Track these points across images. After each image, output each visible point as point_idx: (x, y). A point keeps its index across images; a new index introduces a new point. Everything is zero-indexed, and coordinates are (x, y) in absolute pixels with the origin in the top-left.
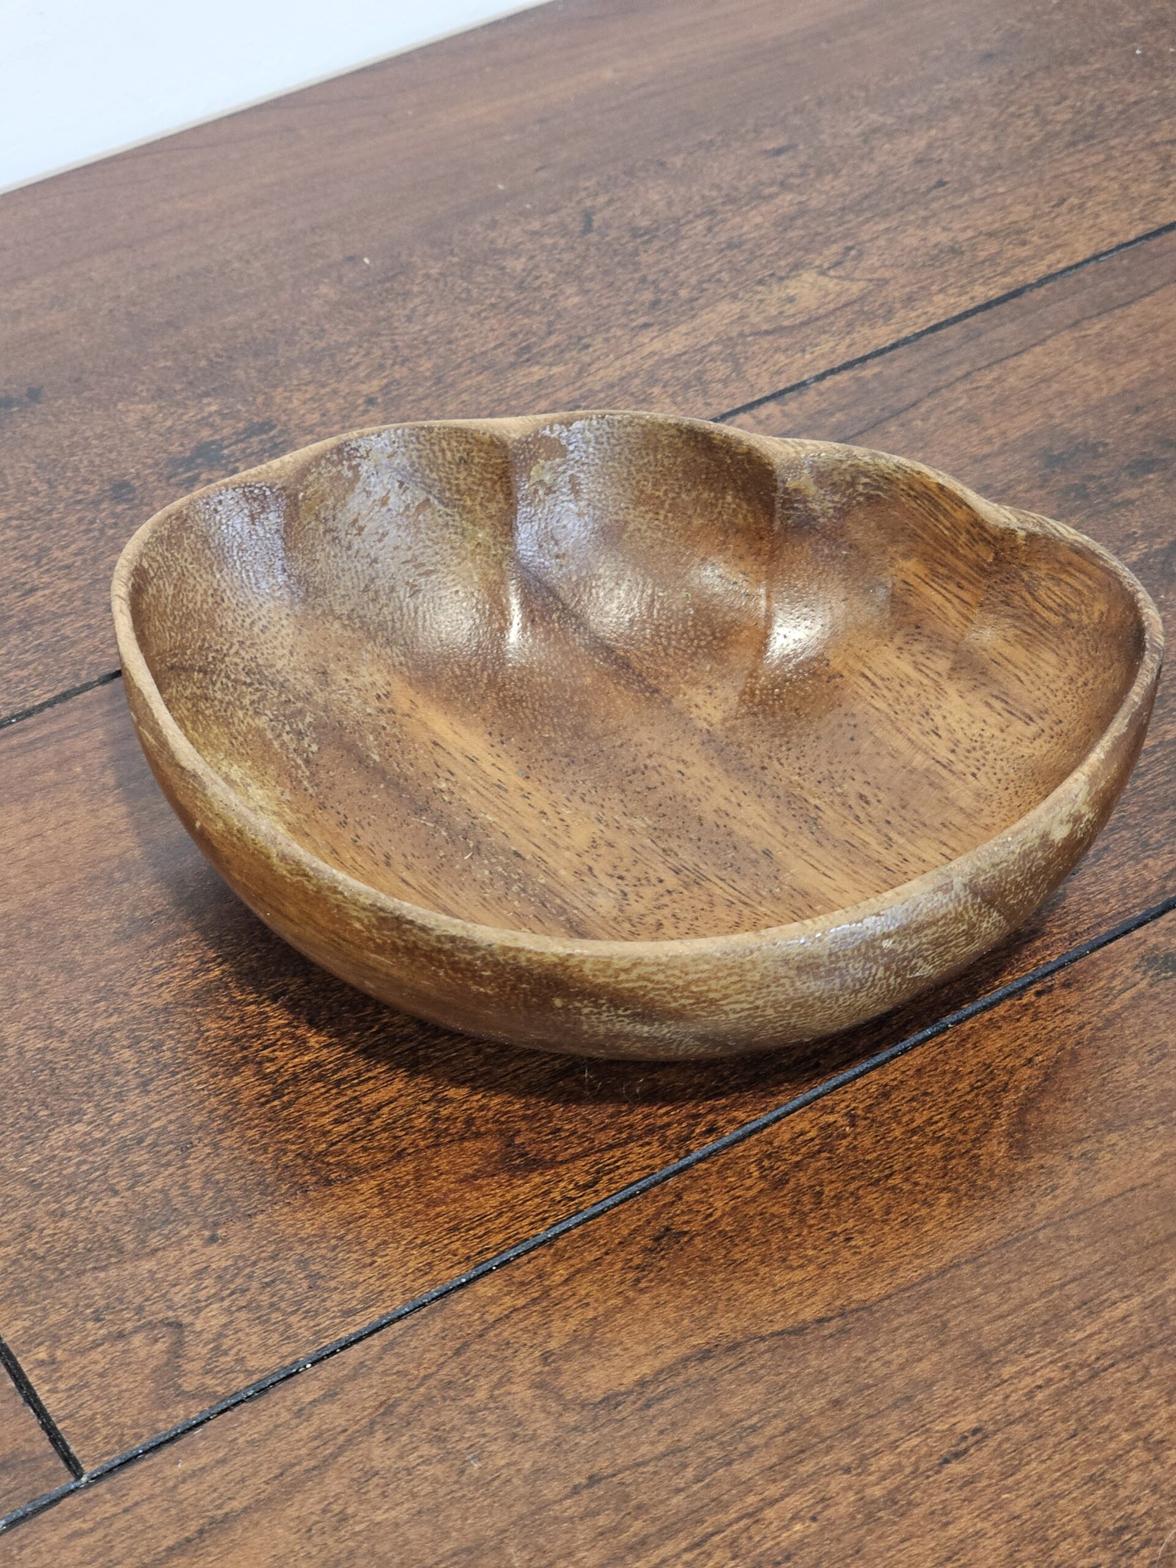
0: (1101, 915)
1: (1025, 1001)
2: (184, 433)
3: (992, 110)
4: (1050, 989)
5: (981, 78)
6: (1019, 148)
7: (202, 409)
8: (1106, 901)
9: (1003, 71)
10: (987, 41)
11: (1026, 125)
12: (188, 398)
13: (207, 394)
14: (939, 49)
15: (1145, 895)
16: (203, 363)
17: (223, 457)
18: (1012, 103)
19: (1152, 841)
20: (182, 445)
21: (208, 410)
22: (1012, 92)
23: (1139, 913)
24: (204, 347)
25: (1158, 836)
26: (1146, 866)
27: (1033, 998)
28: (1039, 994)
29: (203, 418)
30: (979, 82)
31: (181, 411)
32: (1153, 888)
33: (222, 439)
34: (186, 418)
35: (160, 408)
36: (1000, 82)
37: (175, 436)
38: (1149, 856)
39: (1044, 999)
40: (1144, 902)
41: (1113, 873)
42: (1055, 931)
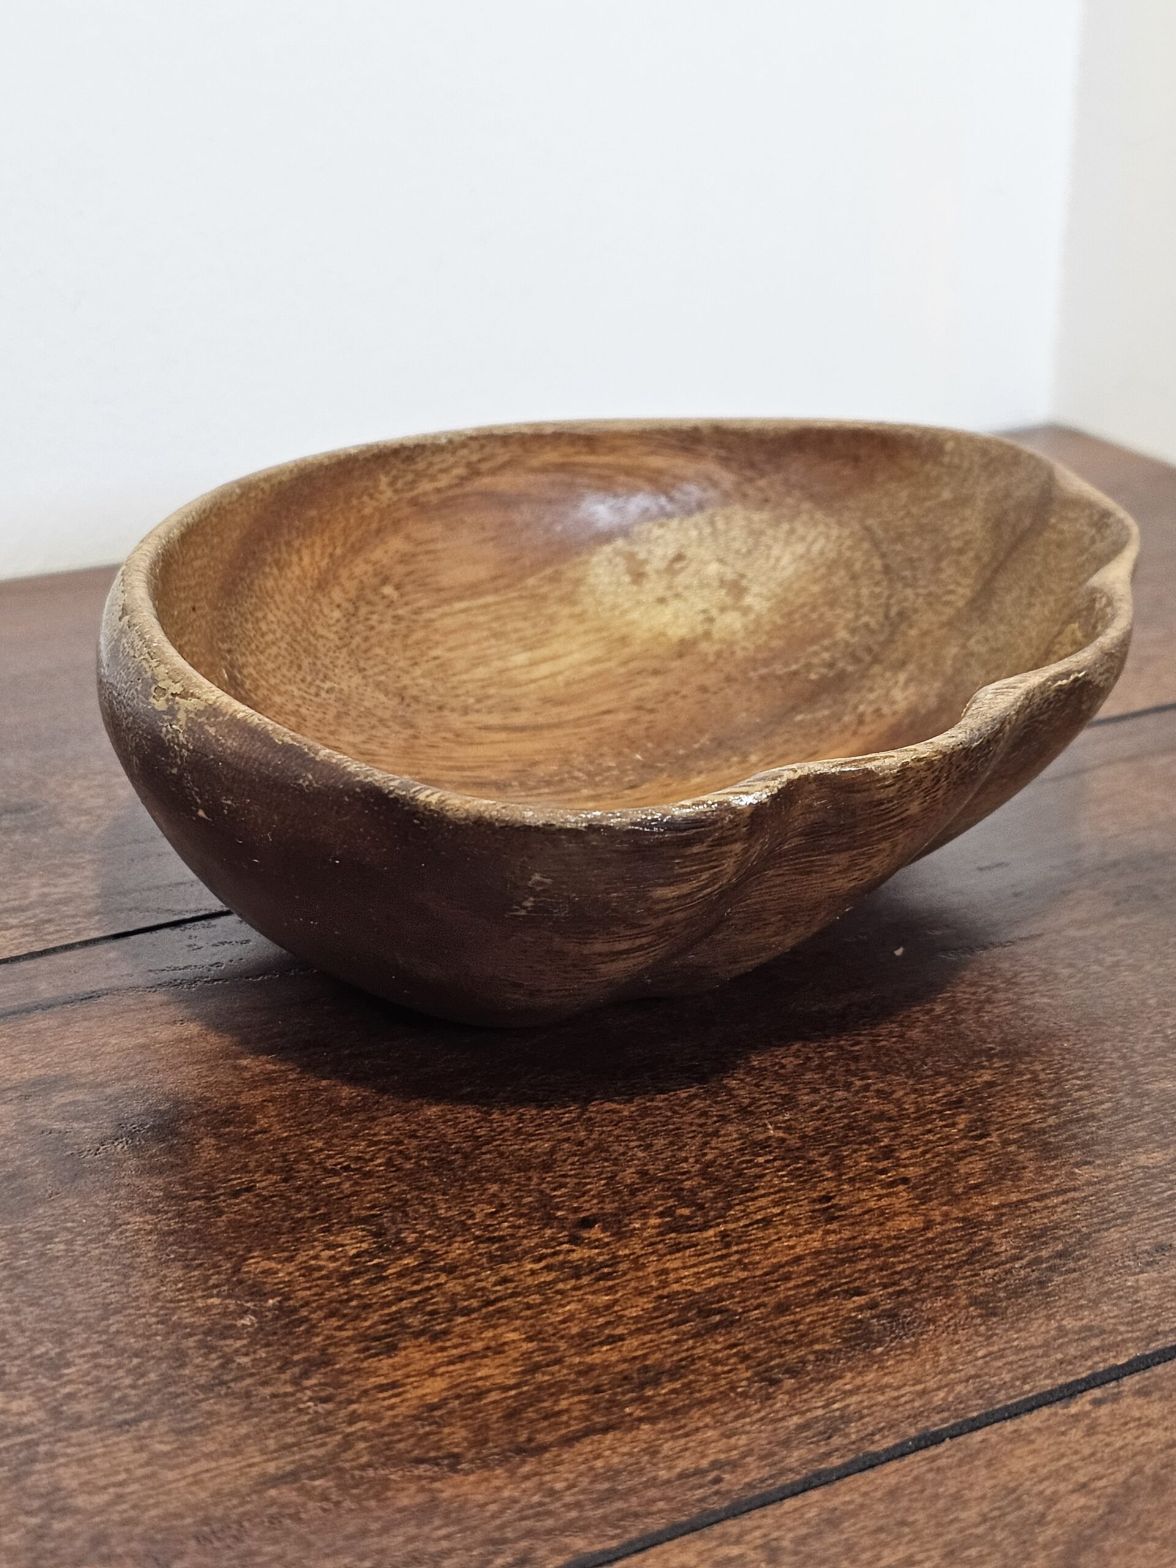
1: (1074, 1409)
27: (1088, 1407)
28: (1097, 1403)
39: (1105, 1409)
42: (1122, 1328)
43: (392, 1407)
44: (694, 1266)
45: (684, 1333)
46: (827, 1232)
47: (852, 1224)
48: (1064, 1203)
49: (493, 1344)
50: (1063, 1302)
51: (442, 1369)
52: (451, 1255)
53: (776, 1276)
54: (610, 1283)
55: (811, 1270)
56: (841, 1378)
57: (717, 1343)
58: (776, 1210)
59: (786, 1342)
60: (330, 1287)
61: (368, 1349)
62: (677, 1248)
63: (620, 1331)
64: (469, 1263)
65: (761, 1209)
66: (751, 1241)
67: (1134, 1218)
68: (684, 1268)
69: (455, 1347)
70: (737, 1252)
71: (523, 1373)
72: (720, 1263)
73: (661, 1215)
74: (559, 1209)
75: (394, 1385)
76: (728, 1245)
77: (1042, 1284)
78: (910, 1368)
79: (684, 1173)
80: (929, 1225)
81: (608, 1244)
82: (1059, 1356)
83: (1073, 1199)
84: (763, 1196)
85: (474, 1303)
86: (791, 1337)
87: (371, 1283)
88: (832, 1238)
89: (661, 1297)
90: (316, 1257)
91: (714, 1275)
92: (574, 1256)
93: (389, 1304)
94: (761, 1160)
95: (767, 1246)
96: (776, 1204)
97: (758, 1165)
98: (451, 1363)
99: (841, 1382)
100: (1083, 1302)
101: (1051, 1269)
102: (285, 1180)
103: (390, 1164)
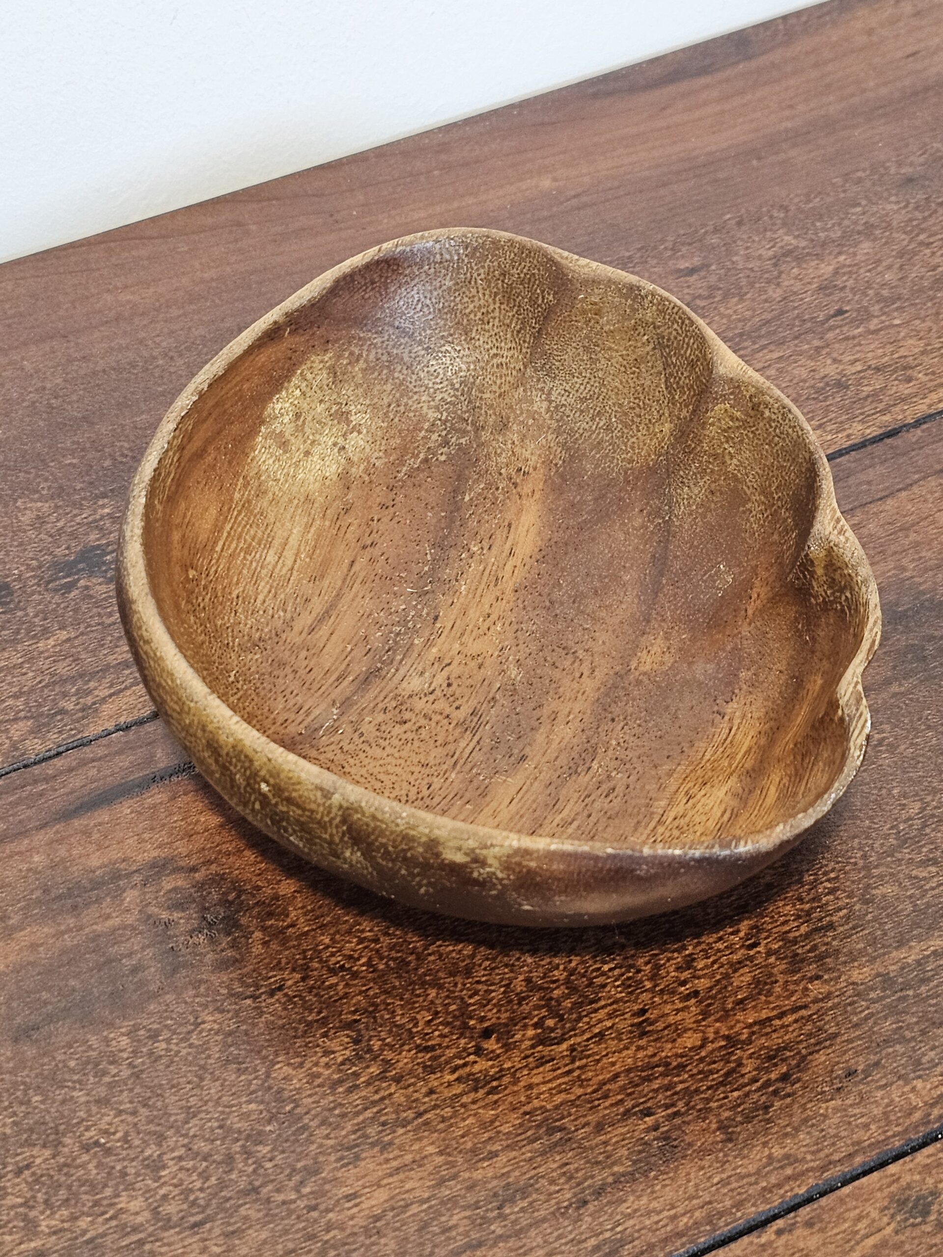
0: (858, 1143)
1: (763, 1240)
2: (73, 535)
3: (903, 236)
4: (790, 1229)
5: (898, 202)
6: (922, 278)
7: (95, 511)
8: (866, 1126)
9: (921, 196)
10: (911, 164)
11: (933, 253)
12: (84, 499)
13: (104, 496)
14: (864, 170)
15: (908, 1122)
16: (107, 463)
17: (104, 563)
18: (923, 230)
19: (924, 1060)
20: (68, 548)
21: (100, 512)
22: (925, 219)
23: (897, 1144)
24: (113, 445)
25: (932, 1054)
26: (913, 1089)
27: (773, 1237)
28: (779, 1232)
29: (96, 521)
30: (896, 207)
31: (75, 512)
32: (918, 1115)
33: (108, 544)
34: (78, 519)
35: (57, 507)
36: (916, 208)
37: (64, 538)
38: (920, 1077)
39: (784, 1238)
40: (906, 1131)
41: (879, 1094)
42: (809, 1157)
43: (352, 1218)
44: (550, 1081)
45: (536, 1151)
46: (639, 1048)
47: (655, 1040)
48: (796, 1021)
49: (418, 1157)
50: (776, 1129)
51: (385, 1182)
52: (401, 1064)
53: (599, 1094)
54: (496, 1097)
55: (623, 1089)
56: (625, 1201)
57: (554, 1161)
58: (609, 1024)
59: (598, 1163)
60: (324, 1095)
61: (342, 1158)
62: (542, 1061)
63: (497, 1147)
64: (411, 1073)
65: (600, 1021)
66: (589, 1056)
67: (838, 1040)
68: (544, 1083)
69: (395, 1159)
70: (578, 1068)
71: (433, 1186)
72: (566, 1079)
73: (536, 1026)
74: (471, 1018)
75: (355, 1195)
76: (573, 1061)
77: (766, 1108)
78: (669, 1194)
79: (554, 982)
80: (705, 1041)
81: (498, 1056)
82: (764, 1184)
83: (803, 1018)
84: (603, 1007)
85: (410, 1114)
86: (601, 1158)
87: (350, 1091)
88: (641, 1054)
89: (526, 1113)
90: (316, 1064)
91: (560, 1092)
92: (477, 1068)
93: (358, 1114)
94: (606, 968)
95: (598, 1061)
96: (610, 1016)
97: (604, 974)
98: (391, 1175)
99: (625, 1205)
100: (789, 1129)
101: (775, 1093)
102: (303, 979)
103: (369, 964)
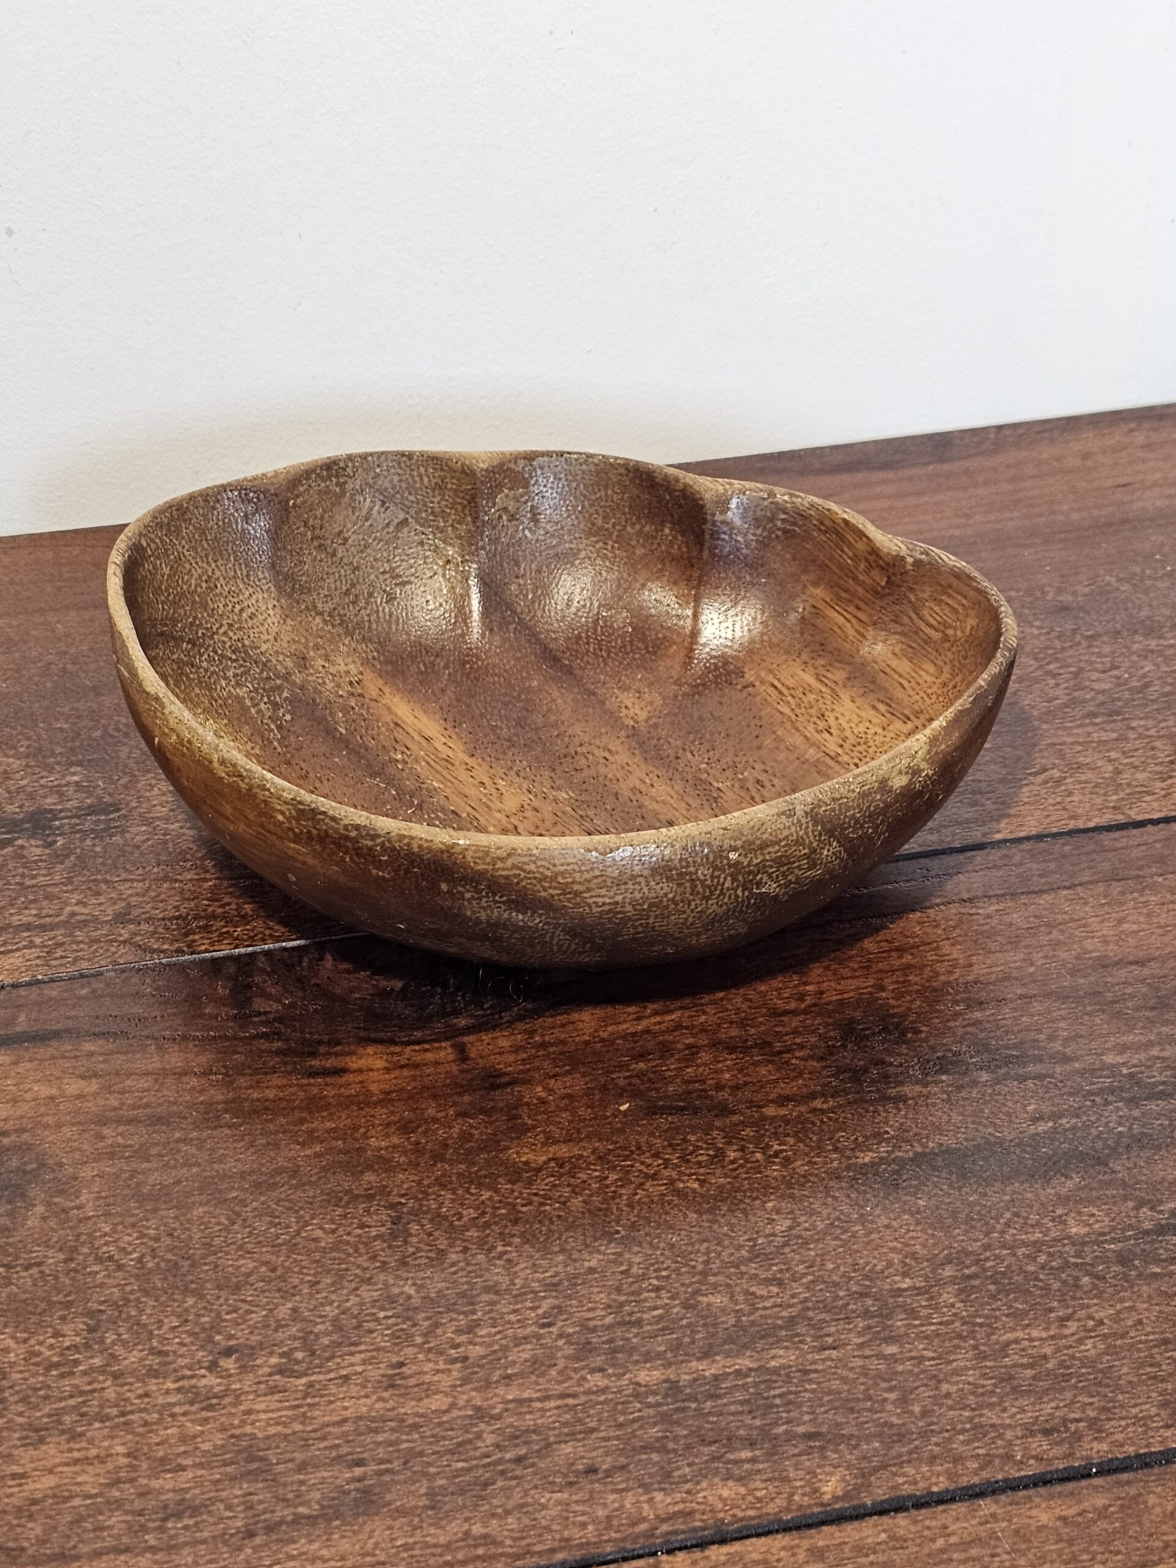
0: (568, 1540)
2: (31, 796)
3: (1032, 662)
5: (1039, 628)
6: (1033, 707)
7: (64, 777)
8: (584, 1525)
9: (1069, 626)
10: (1074, 593)
11: (1057, 685)
12: (58, 763)
13: (79, 763)
14: (1018, 591)
15: (630, 1531)
16: (97, 734)
17: (50, 828)
18: (1057, 660)
19: (676, 1474)
20: (20, 807)
21: (69, 778)
22: (1063, 649)
23: (608, 1549)
24: (111, 718)
25: (687, 1470)
26: (651, 1500)
29: (60, 786)
30: (1036, 632)
31: (44, 774)
32: (643, 1527)
33: (61, 811)
34: (43, 781)
35: (27, 766)
36: (1059, 637)
37: (22, 796)
38: (662, 1489)
40: (623, 1540)
41: (612, 1497)
42: (508, 1542)
43: (9, 1496)
44: (273, 1411)
45: (227, 1474)
46: (381, 1399)
47: (402, 1395)
48: (558, 1407)
49: (103, 1454)
50: (487, 1507)
51: (59, 1469)
52: (126, 1362)
53: (318, 1434)
54: (210, 1414)
55: (345, 1434)
56: (294, 1542)
57: (241, 1488)
58: (359, 1369)
59: (284, 1500)
60: (35, 1375)
61: (26, 1437)
62: (273, 1390)
63: (188, 1462)
64: (132, 1373)
65: (352, 1365)
66: (322, 1396)
67: (594, 1435)
68: (265, 1412)
69: (79, 1450)
70: (309, 1405)
71: (106, 1485)
72: (290, 1413)
73: (282, 1355)
74: (219, 1333)
75: (23, 1476)
76: (304, 1398)
77: (486, 1485)
78: (345, 1546)
79: (320, 1316)
80: (453, 1406)
81: (230, 1376)
82: (449, 1558)
83: (566, 1405)
84: (360, 1352)
85: (114, 1411)
86: (290, 1496)
87: (63, 1376)
88: (378, 1405)
89: (232, 1436)
90: (41, 1343)
91: (278, 1424)
92: (204, 1382)
93: (61, 1400)
94: (382, 1314)
95: (331, 1402)
96: (364, 1362)
97: (377, 1320)
98: (68, 1464)
99: (294, 1546)
100: (499, 1510)
101: (503, 1473)
102: (66, 1261)
103: (140, 1260)
